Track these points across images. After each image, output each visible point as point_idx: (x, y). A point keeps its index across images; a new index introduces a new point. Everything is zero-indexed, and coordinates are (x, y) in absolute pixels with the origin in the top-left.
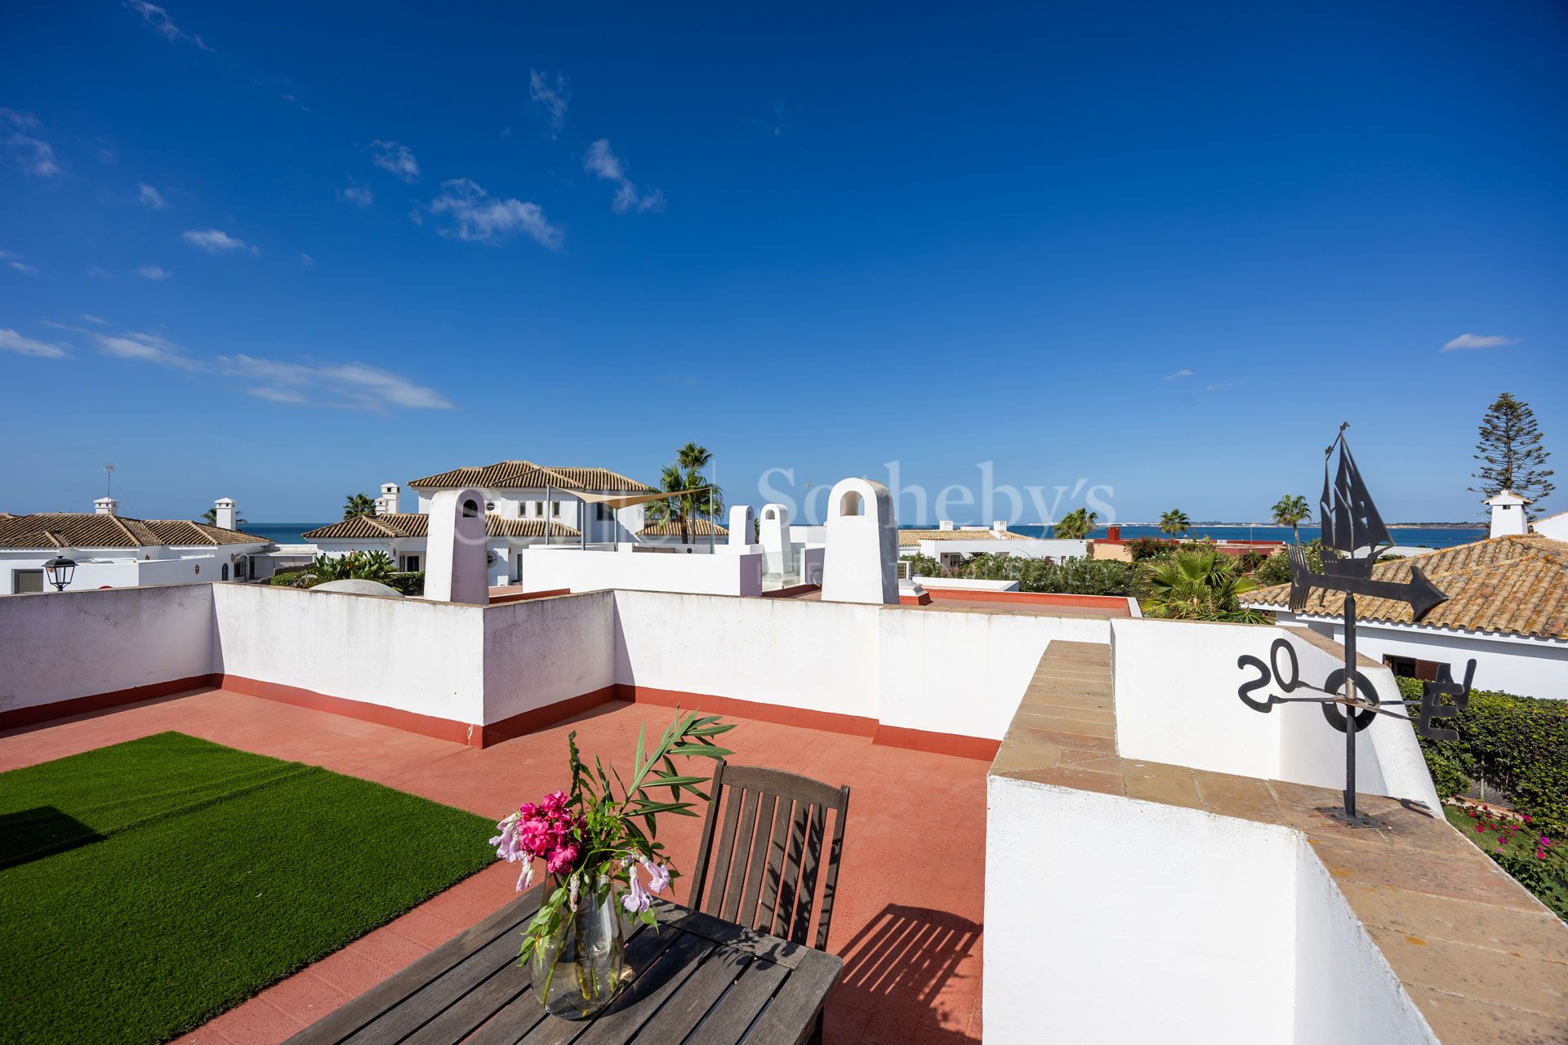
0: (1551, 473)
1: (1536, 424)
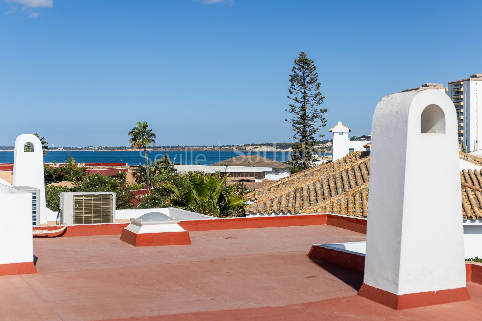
0: (326, 111)
1: (318, 76)
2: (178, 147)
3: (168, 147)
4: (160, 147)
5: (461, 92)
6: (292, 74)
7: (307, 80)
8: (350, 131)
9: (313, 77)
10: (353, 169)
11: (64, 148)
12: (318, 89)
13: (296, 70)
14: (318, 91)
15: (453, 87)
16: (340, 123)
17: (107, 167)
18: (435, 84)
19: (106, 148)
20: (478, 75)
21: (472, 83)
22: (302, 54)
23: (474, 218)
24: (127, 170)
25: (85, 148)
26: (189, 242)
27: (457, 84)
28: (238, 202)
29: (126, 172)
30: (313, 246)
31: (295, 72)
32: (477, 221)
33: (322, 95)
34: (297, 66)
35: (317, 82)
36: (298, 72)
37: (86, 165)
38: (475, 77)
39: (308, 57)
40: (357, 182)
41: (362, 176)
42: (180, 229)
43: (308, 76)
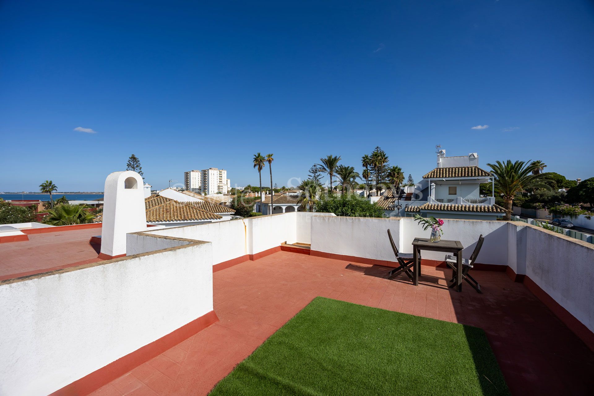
2: (79, 192)
3: (73, 192)
4: (68, 192)
5: (206, 174)
6: (128, 163)
7: (135, 166)
8: (151, 187)
9: (138, 165)
10: (149, 202)
11: (5, 193)
12: (140, 169)
13: (130, 161)
14: (140, 170)
15: (203, 172)
16: (147, 184)
17: (26, 202)
18: (196, 171)
19: (34, 193)
20: (212, 168)
21: (210, 171)
22: (133, 155)
23: (195, 219)
24: (39, 203)
25: (20, 192)
26: (28, 240)
27: (205, 171)
28: (90, 217)
29: (39, 205)
30: (92, 237)
31: (129, 162)
32: (193, 220)
33: (142, 172)
34: (130, 160)
35: (140, 167)
36: (131, 162)
37: (12, 201)
38: (211, 169)
39: (136, 156)
40: (150, 207)
41: (152, 204)
42: (22, 233)
43: (135, 164)
